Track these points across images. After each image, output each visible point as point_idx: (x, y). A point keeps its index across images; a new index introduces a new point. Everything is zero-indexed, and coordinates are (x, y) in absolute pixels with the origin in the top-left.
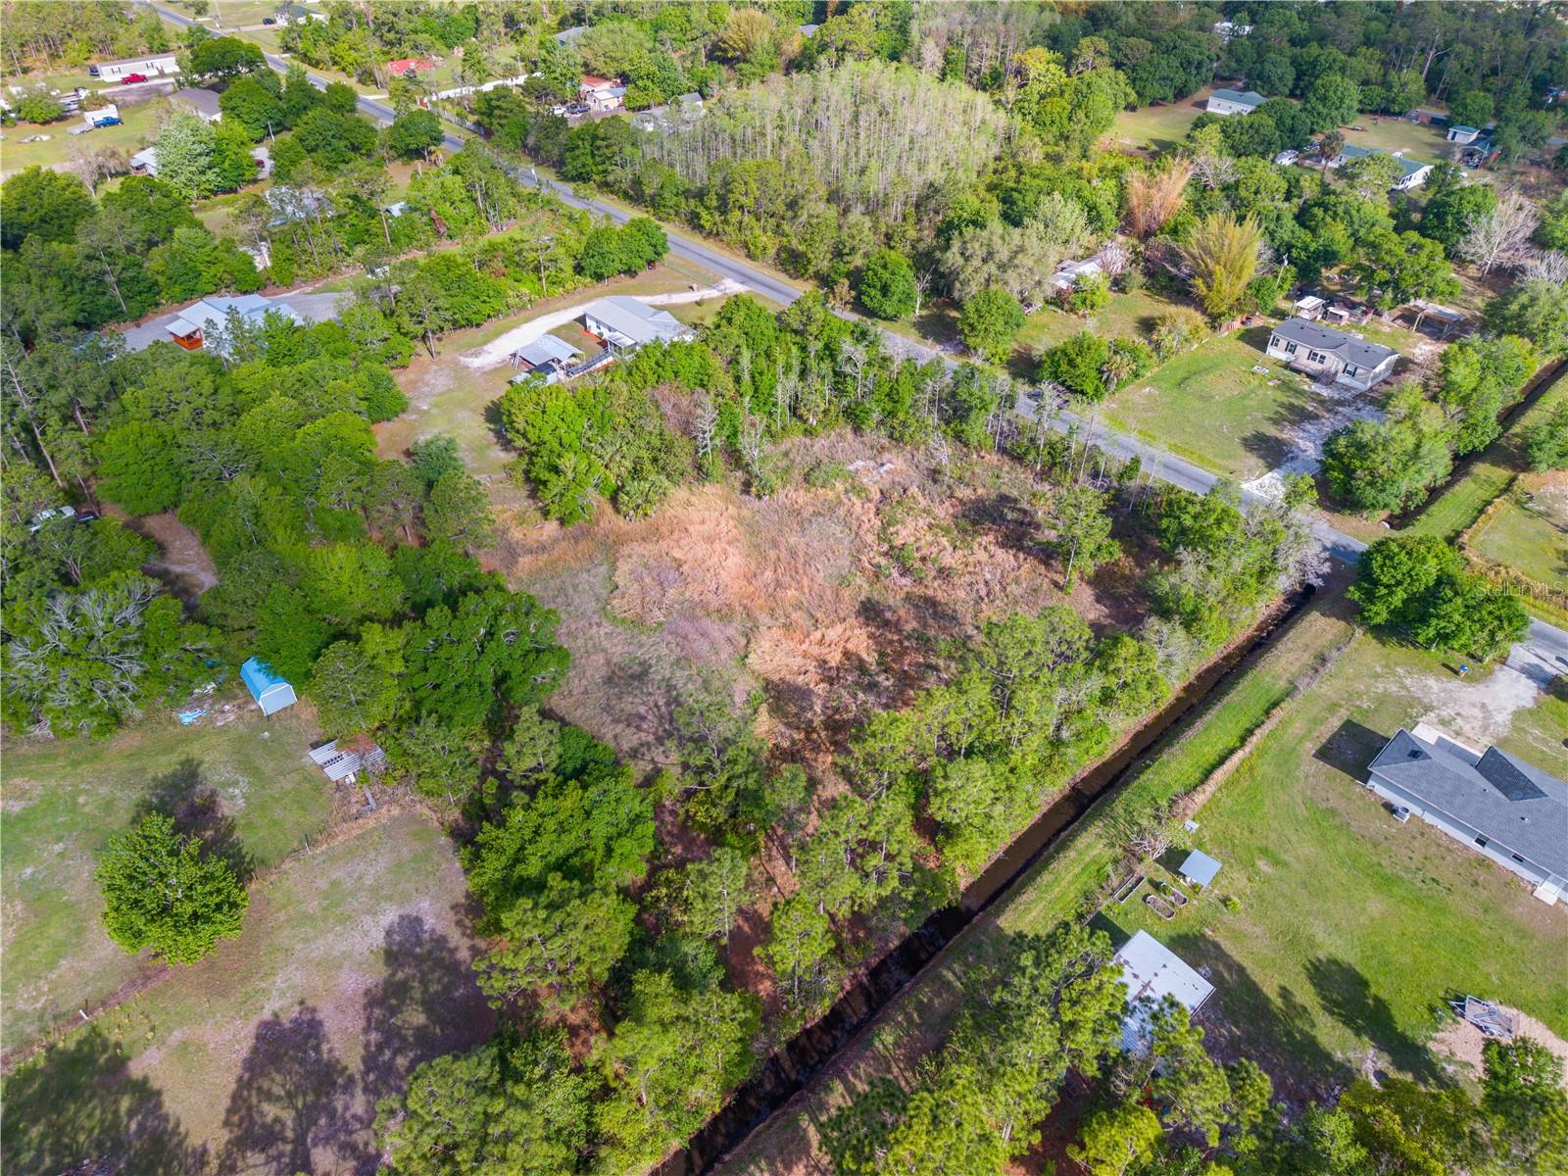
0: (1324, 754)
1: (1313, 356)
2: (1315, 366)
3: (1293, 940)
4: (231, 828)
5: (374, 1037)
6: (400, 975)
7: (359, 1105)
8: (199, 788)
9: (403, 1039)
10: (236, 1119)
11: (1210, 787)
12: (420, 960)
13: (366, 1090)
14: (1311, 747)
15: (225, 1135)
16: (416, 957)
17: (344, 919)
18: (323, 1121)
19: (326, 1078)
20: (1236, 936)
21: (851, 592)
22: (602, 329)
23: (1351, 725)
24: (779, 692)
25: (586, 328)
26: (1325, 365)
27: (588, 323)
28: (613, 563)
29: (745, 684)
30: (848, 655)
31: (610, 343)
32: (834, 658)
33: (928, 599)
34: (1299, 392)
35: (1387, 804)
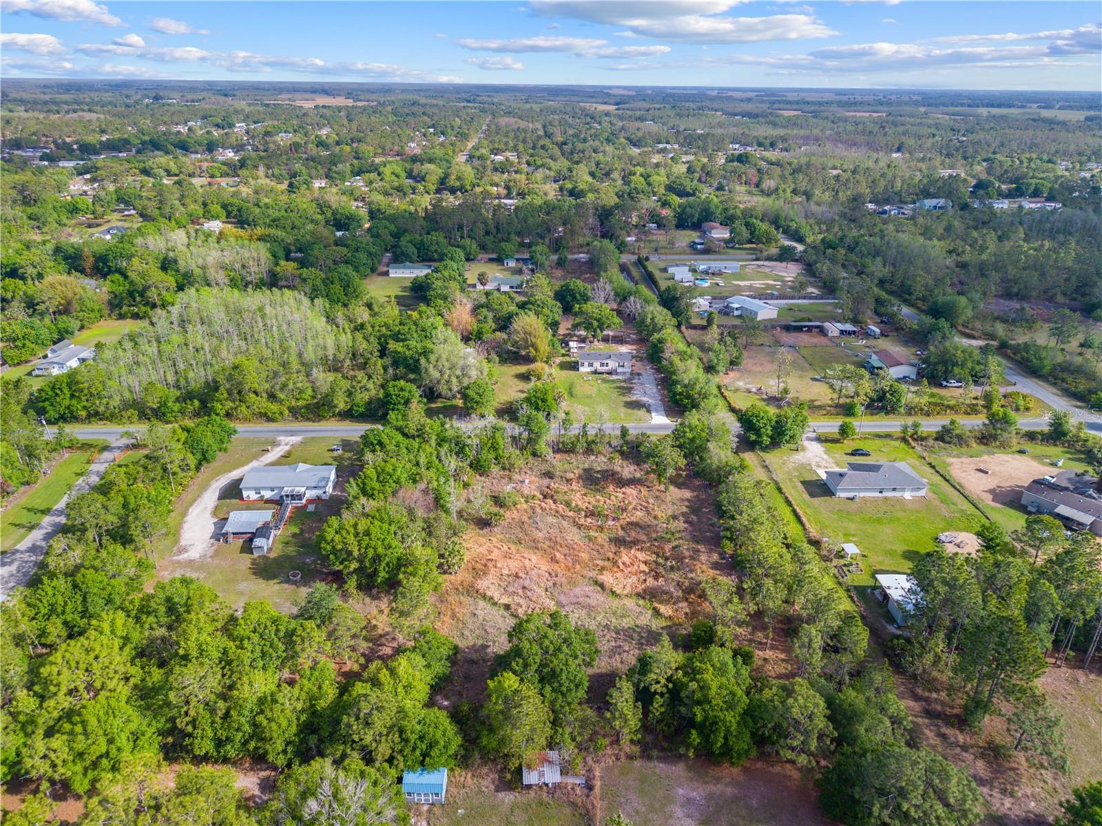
0: (812, 495)
1: (602, 365)
2: (605, 369)
3: (891, 553)
11: (808, 525)
12: (719, 811)
14: (806, 496)
16: (716, 812)
20: (880, 563)
21: (600, 540)
22: (263, 493)
23: (803, 483)
24: (650, 595)
25: (242, 499)
26: (610, 367)
27: (245, 494)
28: (484, 596)
29: (630, 603)
30: (645, 563)
31: (287, 496)
32: (644, 567)
33: (631, 524)
34: (613, 381)
35: (848, 499)
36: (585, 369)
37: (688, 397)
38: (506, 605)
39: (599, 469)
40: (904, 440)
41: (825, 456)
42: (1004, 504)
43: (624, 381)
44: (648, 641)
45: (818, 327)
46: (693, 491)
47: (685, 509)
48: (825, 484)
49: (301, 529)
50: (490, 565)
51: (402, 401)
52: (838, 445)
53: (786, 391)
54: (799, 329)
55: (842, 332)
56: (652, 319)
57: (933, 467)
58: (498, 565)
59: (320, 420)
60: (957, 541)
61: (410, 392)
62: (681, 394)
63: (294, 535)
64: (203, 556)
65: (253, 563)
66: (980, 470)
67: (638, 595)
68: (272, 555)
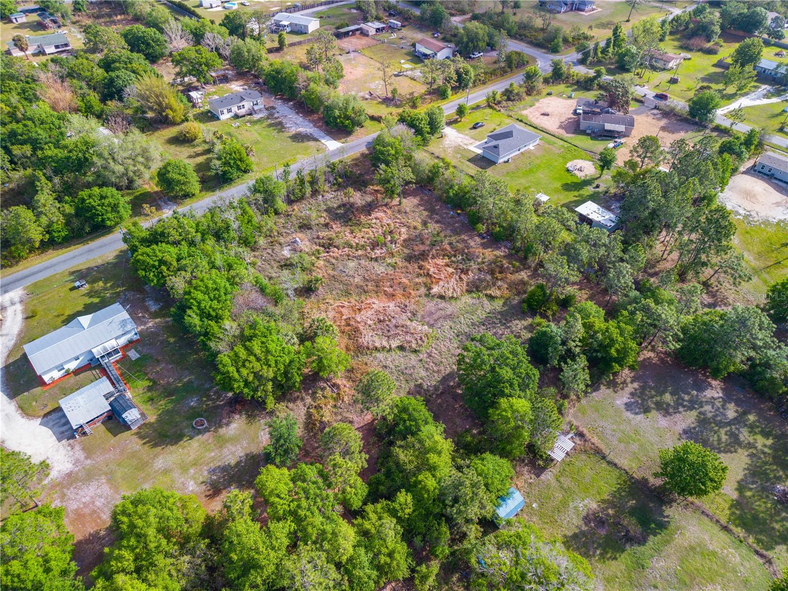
0: (483, 168)
1: (239, 108)
2: (243, 111)
4: (604, 501)
5: (681, 409)
6: (653, 406)
7: (708, 408)
8: (584, 528)
9: (678, 399)
10: (732, 449)
12: (643, 400)
13: (702, 407)
14: (480, 169)
15: (740, 450)
16: (643, 402)
17: (636, 432)
18: (719, 418)
19: (703, 421)
21: (400, 264)
22: (66, 367)
23: (469, 160)
24: (474, 288)
25: (43, 383)
26: (247, 107)
27: (46, 378)
28: (376, 349)
29: (467, 299)
30: (447, 265)
31: (102, 357)
32: (451, 270)
33: (404, 241)
34: (259, 121)
35: (505, 162)
36: (225, 116)
37: (347, 117)
38: (398, 347)
39: (335, 206)
40: (489, 106)
41: (461, 135)
42: (574, 133)
43: (268, 118)
44: (506, 320)
45: (357, 30)
46: (415, 196)
47: (426, 213)
48: (483, 157)
49: (149, 379)
50: (352, 323)
51: (109, 209)
52: (460, 124)
53: (394, 91)
54: (346, 34)
55: (378, 30)
56: (249, 51)
57: (521, 121)
58: (359, 320)
59: (17, 262)
60: (578, 167)
61: (112, 196)
62: (339, 117)
63: (150, 389)
64: (76, 462)
65: (141, 437)
66: (543, 114)
67: (469, 291)
68: (152, 418)
